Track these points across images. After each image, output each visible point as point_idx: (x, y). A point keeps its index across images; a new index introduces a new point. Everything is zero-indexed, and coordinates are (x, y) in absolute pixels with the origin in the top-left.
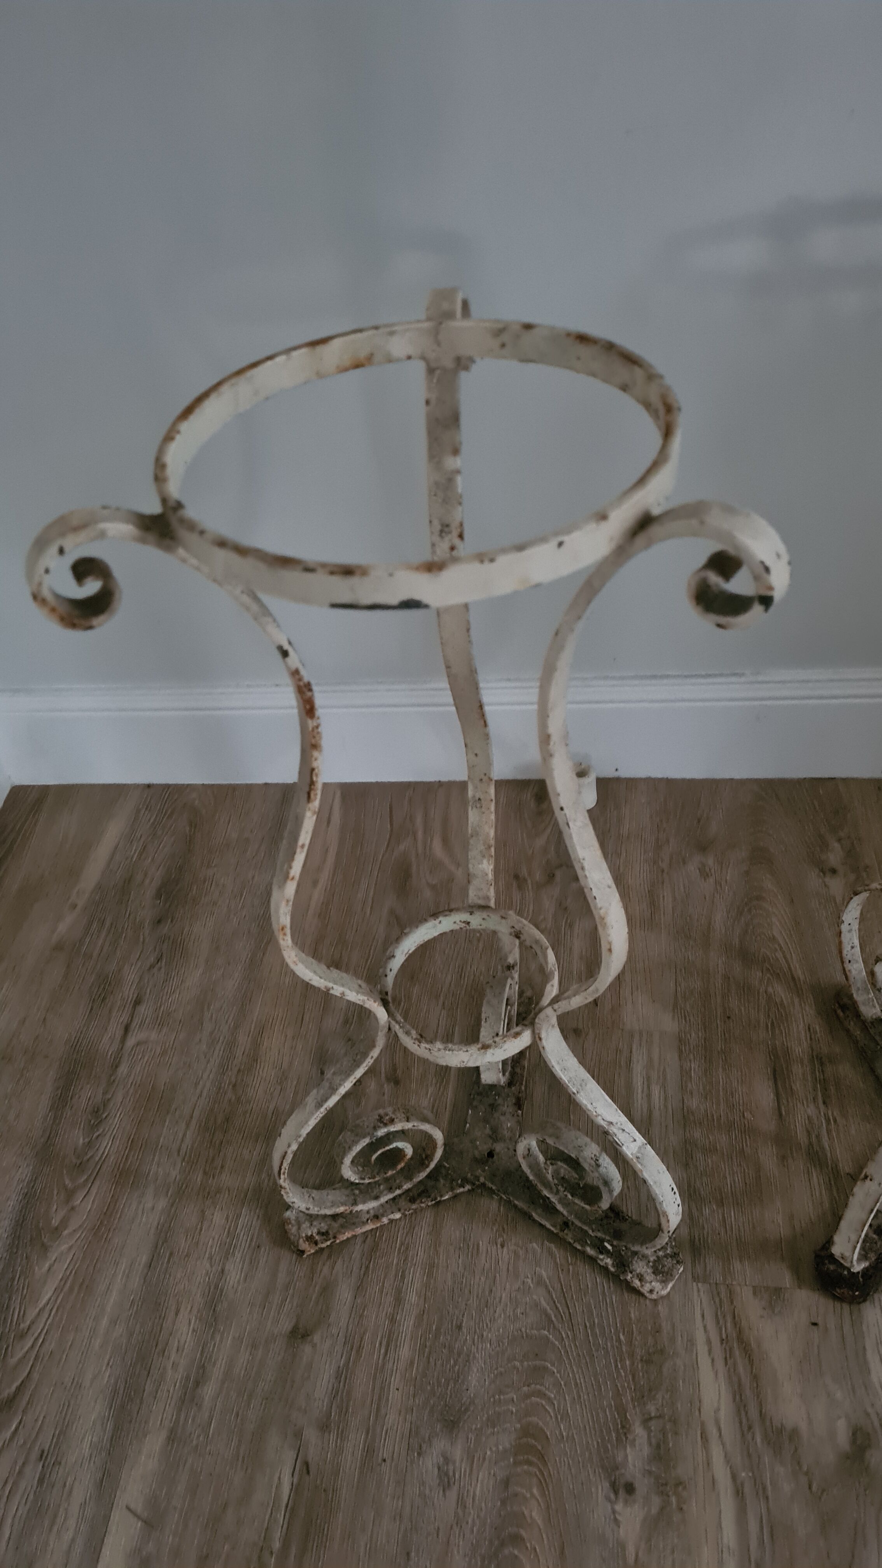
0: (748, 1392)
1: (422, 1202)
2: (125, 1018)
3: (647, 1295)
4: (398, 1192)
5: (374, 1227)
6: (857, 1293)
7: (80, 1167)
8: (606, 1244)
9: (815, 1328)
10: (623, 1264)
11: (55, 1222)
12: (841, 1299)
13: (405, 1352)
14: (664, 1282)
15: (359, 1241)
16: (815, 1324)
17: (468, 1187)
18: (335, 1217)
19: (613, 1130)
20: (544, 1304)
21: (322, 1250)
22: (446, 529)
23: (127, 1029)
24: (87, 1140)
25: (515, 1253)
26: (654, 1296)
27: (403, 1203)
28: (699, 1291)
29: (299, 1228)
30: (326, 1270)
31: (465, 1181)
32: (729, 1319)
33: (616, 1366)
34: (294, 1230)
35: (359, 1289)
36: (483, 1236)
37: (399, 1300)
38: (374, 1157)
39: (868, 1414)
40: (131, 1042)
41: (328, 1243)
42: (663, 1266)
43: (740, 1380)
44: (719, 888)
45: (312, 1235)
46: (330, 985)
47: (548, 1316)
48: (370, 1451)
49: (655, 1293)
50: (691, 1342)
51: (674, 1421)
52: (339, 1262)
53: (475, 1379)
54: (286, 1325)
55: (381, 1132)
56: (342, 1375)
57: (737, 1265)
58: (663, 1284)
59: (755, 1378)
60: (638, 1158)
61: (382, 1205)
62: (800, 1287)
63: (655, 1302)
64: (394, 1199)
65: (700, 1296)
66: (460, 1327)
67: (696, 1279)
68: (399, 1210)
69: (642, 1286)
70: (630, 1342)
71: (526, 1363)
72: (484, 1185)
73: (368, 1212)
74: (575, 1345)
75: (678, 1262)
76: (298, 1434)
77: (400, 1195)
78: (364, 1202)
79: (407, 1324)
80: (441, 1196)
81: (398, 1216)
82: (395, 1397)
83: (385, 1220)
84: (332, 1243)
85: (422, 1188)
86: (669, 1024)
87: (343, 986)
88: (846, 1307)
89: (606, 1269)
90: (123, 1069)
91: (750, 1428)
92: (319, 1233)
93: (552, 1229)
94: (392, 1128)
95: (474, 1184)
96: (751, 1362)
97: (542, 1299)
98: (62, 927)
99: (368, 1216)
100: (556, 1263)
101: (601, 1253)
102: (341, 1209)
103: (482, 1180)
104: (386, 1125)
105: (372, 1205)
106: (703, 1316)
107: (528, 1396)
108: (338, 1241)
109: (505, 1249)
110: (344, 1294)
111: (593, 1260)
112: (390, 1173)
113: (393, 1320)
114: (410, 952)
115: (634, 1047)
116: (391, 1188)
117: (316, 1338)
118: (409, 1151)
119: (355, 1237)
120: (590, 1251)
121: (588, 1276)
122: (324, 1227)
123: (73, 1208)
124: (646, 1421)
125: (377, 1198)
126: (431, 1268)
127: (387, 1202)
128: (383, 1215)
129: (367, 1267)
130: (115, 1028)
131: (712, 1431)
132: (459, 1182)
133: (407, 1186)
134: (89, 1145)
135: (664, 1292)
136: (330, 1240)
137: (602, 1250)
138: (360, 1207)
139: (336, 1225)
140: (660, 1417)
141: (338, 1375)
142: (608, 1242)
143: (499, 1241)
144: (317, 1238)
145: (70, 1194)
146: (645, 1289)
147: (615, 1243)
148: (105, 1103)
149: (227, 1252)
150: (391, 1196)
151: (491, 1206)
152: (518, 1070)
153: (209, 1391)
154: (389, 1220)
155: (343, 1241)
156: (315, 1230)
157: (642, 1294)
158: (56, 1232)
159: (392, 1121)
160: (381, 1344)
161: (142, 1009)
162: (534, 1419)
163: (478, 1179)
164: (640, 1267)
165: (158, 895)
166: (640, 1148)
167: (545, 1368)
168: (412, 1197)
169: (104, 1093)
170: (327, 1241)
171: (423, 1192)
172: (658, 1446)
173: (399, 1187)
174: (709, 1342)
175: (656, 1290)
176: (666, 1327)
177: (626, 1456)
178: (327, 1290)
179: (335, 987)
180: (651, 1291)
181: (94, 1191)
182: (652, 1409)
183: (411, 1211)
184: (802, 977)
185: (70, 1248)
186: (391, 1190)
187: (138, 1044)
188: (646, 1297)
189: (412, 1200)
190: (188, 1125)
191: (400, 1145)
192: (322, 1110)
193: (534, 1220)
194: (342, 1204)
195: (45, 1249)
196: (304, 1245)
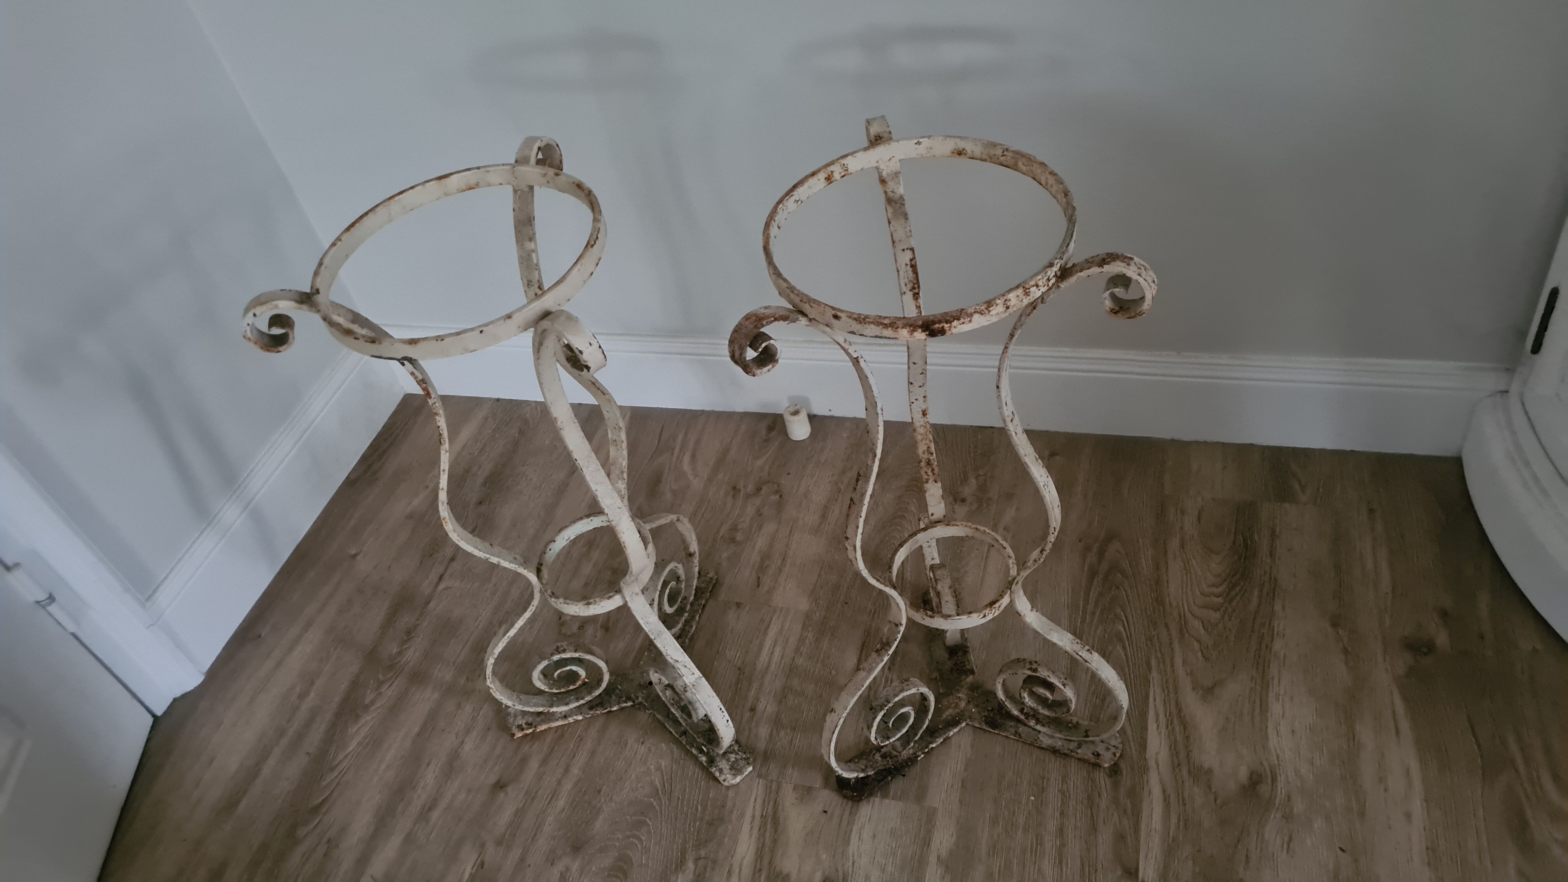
0: (767, 849)
1: (597, 710)
2: (441, 570)
3: (722, 782)
4: (582, 702)
5: (564, 723)
6: (855, 794)
7: (390, 668)
8: (703, 747)
9: (825, 814)
10: (711, 761)
11: (367, 701)
12: (845, 797)
13: (561, 803)
14: (735, 776)
15: (553, 731)
16: (825, 812)
17: (630, 704)
18: (539, 714)
19: (678, 665)
20: (657, 783)
21: (527, 735)
22: (531, 284)
23: (441, 578)
24: (399, 650)
25: (650, 750)
26: (726, 784)
27: (585, 709)
28: (759, 783)
29: (515, 719)
30: (527, 747)
31: (629, 699)
32: (772, 803)
33: (690, 825)
34: (511, 720)
35: (544, 762)
36: (632, 737)
37: (567, 770)
38: (556, 674)
39: (837, 871)
40: (442, 586)
41: (531, 730)
42: (738, 765)
43: (764, 841)
44: (875, 507)
45: (521, 725)
46: (488, 556)
47: (658, 790)
48: (522, 859)
49: (727, 781)
50: (742, 815)
51: (714, 862)
52: (537, 743)
53: (600, 825)
54: (493, 779)
55: (556, 658)
56: (520, 813)
57: (790, 771)
58: (733, 776)
59: (775, 841)
60: (694, 685)
61: (571, 709)
62: (825, 788)
63: (728, 788)
64: (578, 707)
65: (759, 788)
66: (600, 791)
67: (760, 776)
68: (581, 714)
69: (720, 776)
70: (704, 811)
71: (633, 818)
72: (641, 703)
73: (561, 713)
74: (668, 809)
75: (748, 764)
76: (483, 845)
77: (584, 705)
78: (558, 706)
79: (568, 785)
80: (611, 707)
81: (580, 718)
82: (547, 829)
83: (571, 720)
84: (533, 731)
85: (599, 701)
86: (804, 605)
87: (498, 557)
88: (850, 803)
89: (701, 763)
90: (432, 605)
91: (760, 870)
92: (527, 723)
93: (676, 735)
94: (564, 656)
95: (634, 702)
96: (776, 831)
97: (657, 779)
98: (416, 502)
99: (560, 716)
100: (673, 758)
101: (701, 753)
102: (541, 709)
103: (640, 699)
104: (559, 653)
105: (563, 709)
106: (756, 799)
107: (628, 837)
108: (538, 730)
109: (643, 747)
110: (534, 765)
111: (696, 758)
112: (572, 687)
113: (559, 782)
114: (571, 539)
115: (774, 618)
116: (578, 699)
117: (509, 789)
118: (582, 673)
119: (550, 728)
120: (694, 751)
121: (692, 769)
122: (530, 719)
123: (380, 693)
124: (697, 860)
125: (567, 704)
126: (593, 753)
127: (574, 708)
128: (570, 716)
129: (553, 749)
130: (433, 576)
131: (736, 870)
132: (624, 699)
133: (588, 698)
134: (400, 653)
135: (733, 782)
136: (532, 728)
137: (701, 751)
138: (554, 709)
139: (538, 719)
140: (705, 858)
141: (516, 814)
142: (705, 746)
143: (642, 740)
144: (524, 726)
145: (381, 684)
146: (721, 779)
147: (708, 746)
148: (416, 627)
149: (468, 731)
150: (577, 704)
151: (643, 717)
152: (687, 628)
153: (435, 814)
154: (574, 719)
155: (542, 731)
156: (525, 722)
157: (720, 782)
158: (366, 708)
159: (564, 651)
160: (547, 797)
161: (455, 566)
162: (629, 852)
163: (637, 698)
164: (723, 764)
165: (484, 484)
166: (697, 679)
167: (645, 822)
168: (591, 706)
169: (417, 620)
170: (530, 728)
171: (599, 703)
172: (699, 875)
173: (583, 698)
174: (753, 817)
175: (728, 780)
176: (729, 804)
177: (677, 878)
178: (524, 760)
179: (492, 557)
180: (724, 780)
181: (396, 682)
182: (703, 853)
183: (589, 716)
184: (909, 579)
185: (373, 718)
186: (577, 699)
187: (446, 589)
188: (722, 785)
189: (591, 708)
190: (464, 646)
191: (574, 668)
192: (506, 637)
193: (667, 729)
194: (543, 706)
195: (358, 717)
196: (514, 730)
